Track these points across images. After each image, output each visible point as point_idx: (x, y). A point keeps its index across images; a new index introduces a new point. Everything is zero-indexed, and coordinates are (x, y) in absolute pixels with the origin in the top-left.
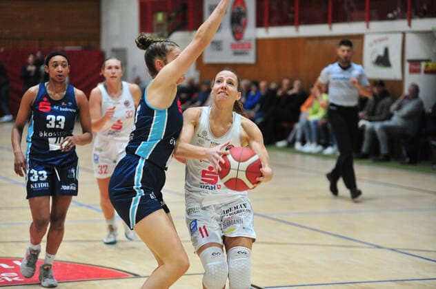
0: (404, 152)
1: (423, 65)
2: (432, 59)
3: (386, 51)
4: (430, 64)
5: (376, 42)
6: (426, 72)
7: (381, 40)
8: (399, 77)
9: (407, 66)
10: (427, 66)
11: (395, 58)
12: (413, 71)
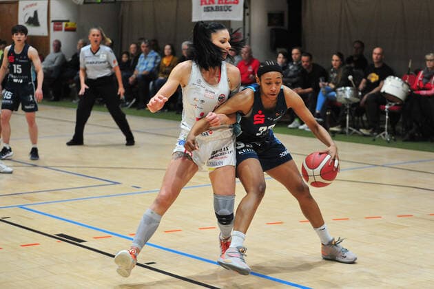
0: (51, 92)
1: (64, 24)
2: (70, 19)
3: (36, 13)
4: (69, 23)
5: (27, 6)
6: (67, 30)
7: (32, 5)
8: (46, 34)
9: (52, 25)
10: (67, 25)
11: (42, 19)
12: (56, 29)
